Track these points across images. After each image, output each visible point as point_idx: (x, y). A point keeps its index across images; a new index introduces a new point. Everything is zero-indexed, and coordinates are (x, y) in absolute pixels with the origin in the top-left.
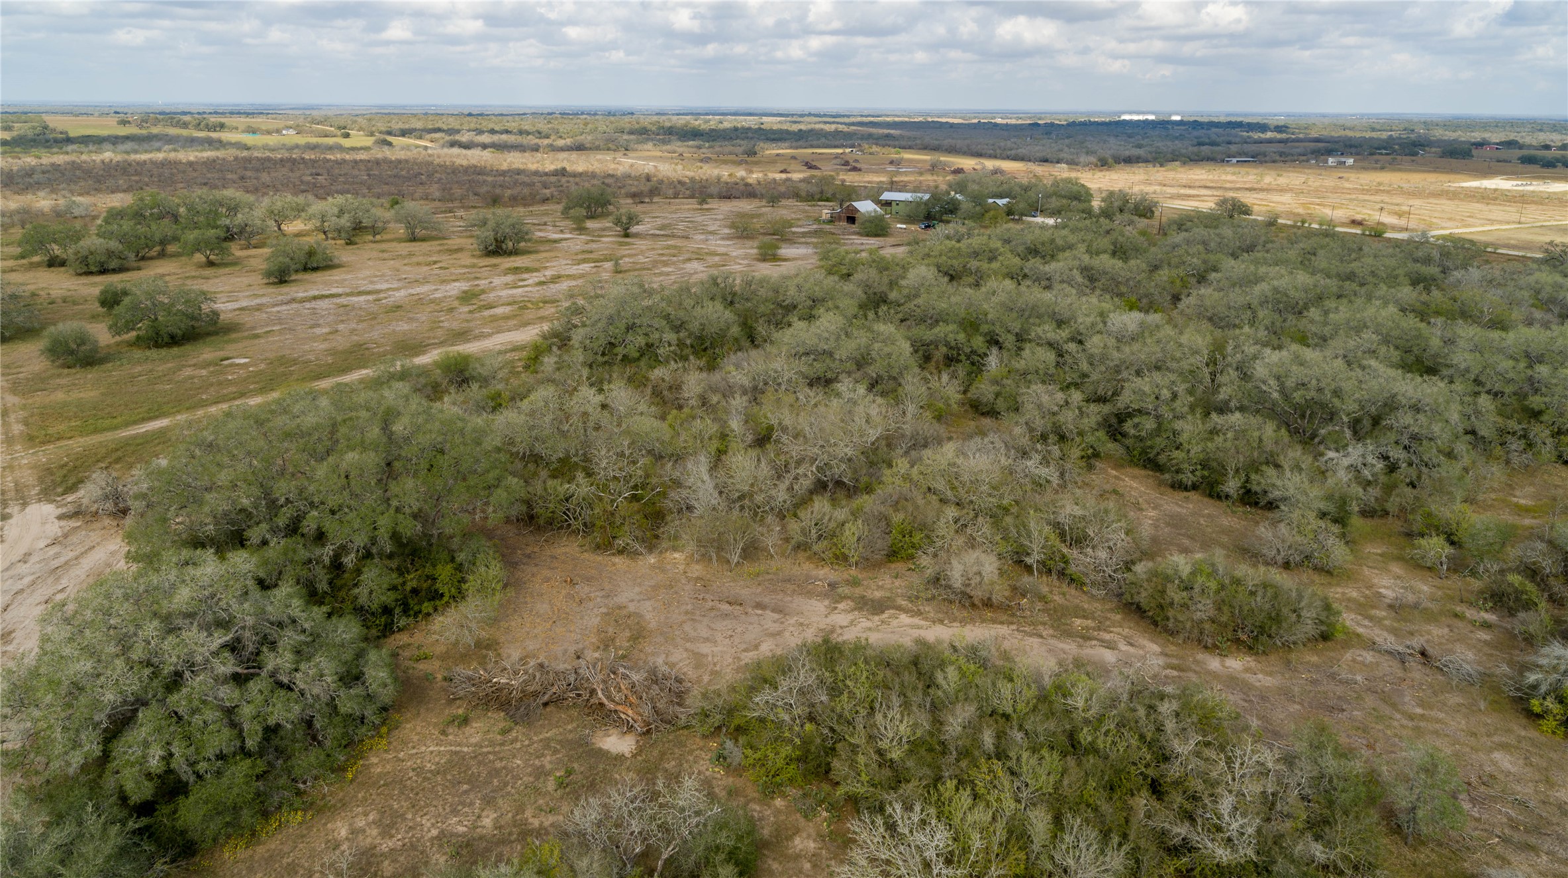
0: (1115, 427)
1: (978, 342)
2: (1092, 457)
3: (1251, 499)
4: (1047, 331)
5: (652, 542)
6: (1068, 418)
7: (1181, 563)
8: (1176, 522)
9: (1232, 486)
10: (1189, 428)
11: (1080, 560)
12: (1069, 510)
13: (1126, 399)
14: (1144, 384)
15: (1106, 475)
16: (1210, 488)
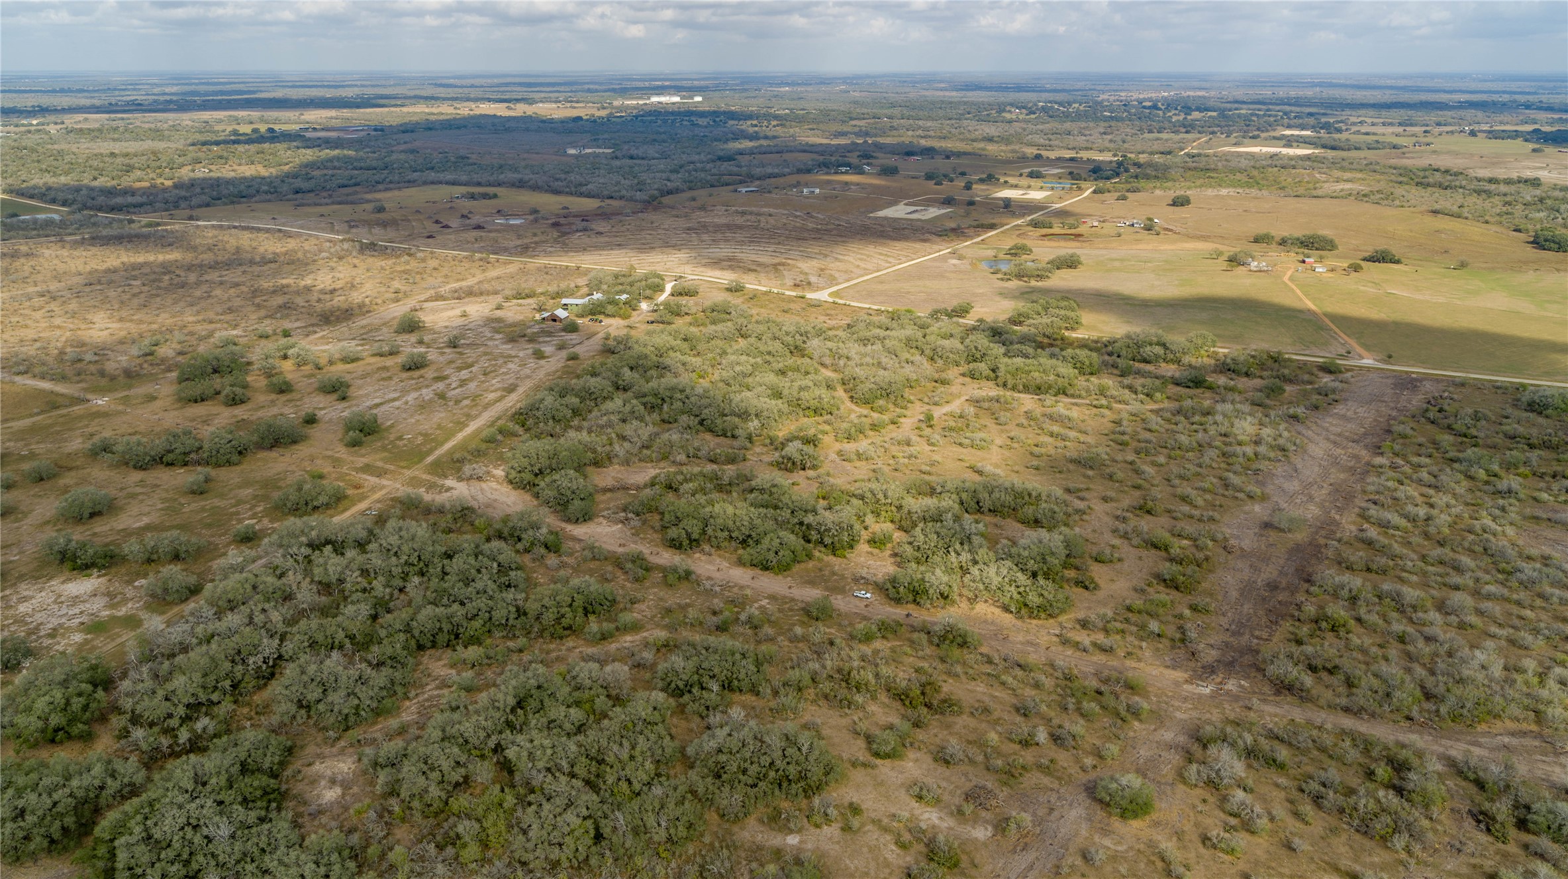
0: (701, 423)
1: (659, 402)
2: (697, 432)
3: (733, 436)
4: (678, 396)
5: (611, 463)
6: (691, 423)
7: (718, 451)
8: (718, 444)
9: (729, 434)
10: (719, 421)
11: (700, 454)
12: (696, 444)
13: (703, 416)
14: (706, 411)
15: (701, 435)
16: (725, 435)
